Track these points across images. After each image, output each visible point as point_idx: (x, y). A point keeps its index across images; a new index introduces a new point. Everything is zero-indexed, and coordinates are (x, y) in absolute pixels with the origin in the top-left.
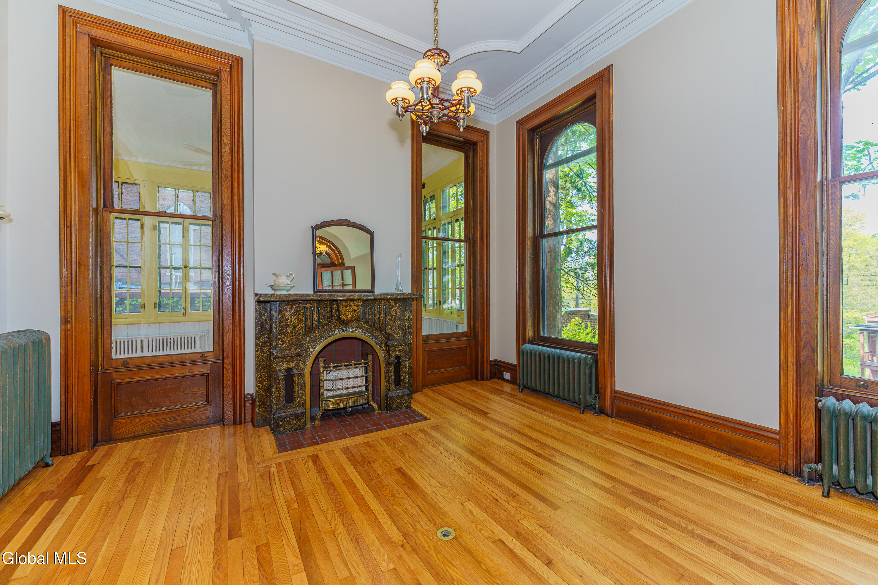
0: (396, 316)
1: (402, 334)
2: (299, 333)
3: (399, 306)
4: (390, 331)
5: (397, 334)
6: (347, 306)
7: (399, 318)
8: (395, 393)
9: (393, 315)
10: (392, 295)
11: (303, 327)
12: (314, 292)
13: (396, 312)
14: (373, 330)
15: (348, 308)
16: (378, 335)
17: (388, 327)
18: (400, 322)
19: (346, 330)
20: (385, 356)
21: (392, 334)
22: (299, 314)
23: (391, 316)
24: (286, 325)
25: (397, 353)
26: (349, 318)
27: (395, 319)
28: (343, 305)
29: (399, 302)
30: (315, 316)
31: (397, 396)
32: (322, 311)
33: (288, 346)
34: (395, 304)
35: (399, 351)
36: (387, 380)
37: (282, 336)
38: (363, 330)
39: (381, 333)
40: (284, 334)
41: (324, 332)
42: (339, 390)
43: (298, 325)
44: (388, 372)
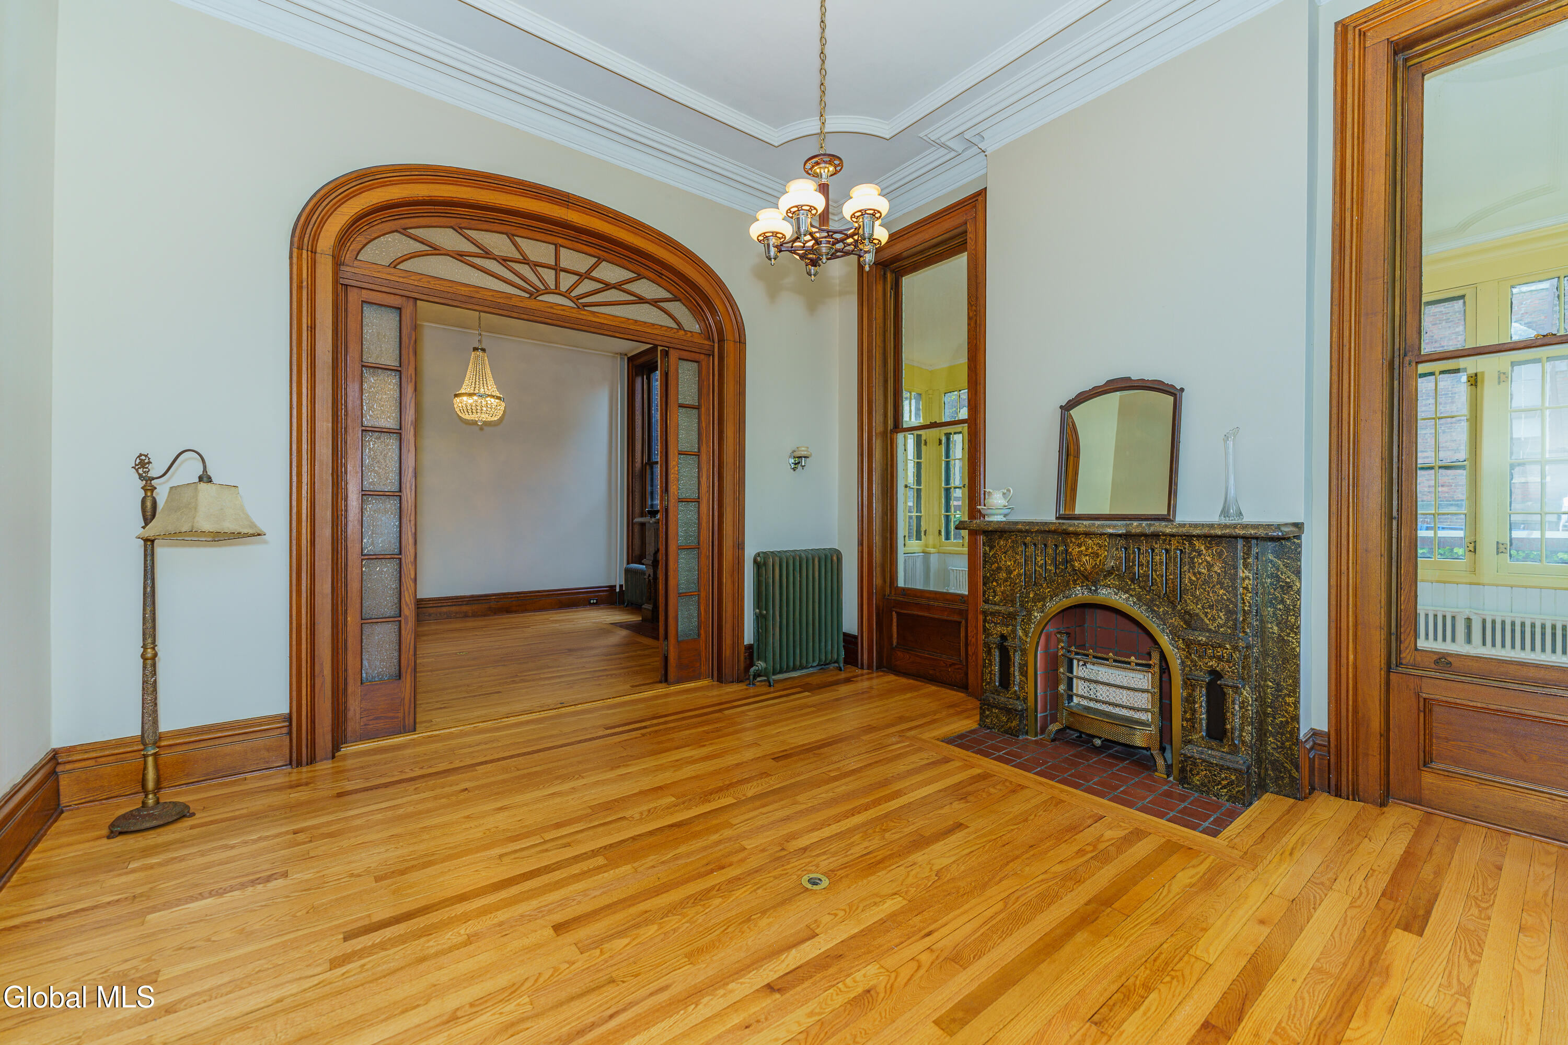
0: (1210, 577)
1: (1227, 620)
2: (1016, 584)
3: (1220, 554)
4: (1196, 608)
5: (1213, 619)
6: (1080, 546)
7: (1221, 584)
8: (1202, 753)
9: (1200, 573)
10: (1212, 526)
11: (1021, 575)
12: (1057, 518)
13: (1210, 566)
14: (1152, 600)
15: (1083, 548)
16: (1166, 613)
17: (1188, 597)
18: (1221, 592)
19: (1096, 590)
20: (1183, 663)
21: (1197, 615)
22: (1016, 553)
23: (1194, 574)
24: (999, 568)
25: (1213, 663)
26: (1088, 567)
27: (1205, 582)
28: (1071, 542)
29: (1218, 545)
30: (1039, 559)
31: (1204, 761)
32: (1050, 551)
33: (1001, 601)
34: (1207, 548)
35: (1220, 659)
36: (1188, 716)
37: (994, 584)
38: (1131, 595)
39: (1174, 608)
40: (996, 581)
41: (1056, 588)
42: (1097, 701)
43: (1015, 570)
44: (1189, 700)
